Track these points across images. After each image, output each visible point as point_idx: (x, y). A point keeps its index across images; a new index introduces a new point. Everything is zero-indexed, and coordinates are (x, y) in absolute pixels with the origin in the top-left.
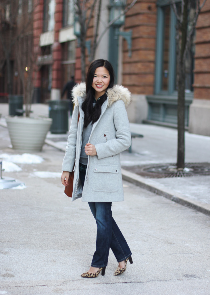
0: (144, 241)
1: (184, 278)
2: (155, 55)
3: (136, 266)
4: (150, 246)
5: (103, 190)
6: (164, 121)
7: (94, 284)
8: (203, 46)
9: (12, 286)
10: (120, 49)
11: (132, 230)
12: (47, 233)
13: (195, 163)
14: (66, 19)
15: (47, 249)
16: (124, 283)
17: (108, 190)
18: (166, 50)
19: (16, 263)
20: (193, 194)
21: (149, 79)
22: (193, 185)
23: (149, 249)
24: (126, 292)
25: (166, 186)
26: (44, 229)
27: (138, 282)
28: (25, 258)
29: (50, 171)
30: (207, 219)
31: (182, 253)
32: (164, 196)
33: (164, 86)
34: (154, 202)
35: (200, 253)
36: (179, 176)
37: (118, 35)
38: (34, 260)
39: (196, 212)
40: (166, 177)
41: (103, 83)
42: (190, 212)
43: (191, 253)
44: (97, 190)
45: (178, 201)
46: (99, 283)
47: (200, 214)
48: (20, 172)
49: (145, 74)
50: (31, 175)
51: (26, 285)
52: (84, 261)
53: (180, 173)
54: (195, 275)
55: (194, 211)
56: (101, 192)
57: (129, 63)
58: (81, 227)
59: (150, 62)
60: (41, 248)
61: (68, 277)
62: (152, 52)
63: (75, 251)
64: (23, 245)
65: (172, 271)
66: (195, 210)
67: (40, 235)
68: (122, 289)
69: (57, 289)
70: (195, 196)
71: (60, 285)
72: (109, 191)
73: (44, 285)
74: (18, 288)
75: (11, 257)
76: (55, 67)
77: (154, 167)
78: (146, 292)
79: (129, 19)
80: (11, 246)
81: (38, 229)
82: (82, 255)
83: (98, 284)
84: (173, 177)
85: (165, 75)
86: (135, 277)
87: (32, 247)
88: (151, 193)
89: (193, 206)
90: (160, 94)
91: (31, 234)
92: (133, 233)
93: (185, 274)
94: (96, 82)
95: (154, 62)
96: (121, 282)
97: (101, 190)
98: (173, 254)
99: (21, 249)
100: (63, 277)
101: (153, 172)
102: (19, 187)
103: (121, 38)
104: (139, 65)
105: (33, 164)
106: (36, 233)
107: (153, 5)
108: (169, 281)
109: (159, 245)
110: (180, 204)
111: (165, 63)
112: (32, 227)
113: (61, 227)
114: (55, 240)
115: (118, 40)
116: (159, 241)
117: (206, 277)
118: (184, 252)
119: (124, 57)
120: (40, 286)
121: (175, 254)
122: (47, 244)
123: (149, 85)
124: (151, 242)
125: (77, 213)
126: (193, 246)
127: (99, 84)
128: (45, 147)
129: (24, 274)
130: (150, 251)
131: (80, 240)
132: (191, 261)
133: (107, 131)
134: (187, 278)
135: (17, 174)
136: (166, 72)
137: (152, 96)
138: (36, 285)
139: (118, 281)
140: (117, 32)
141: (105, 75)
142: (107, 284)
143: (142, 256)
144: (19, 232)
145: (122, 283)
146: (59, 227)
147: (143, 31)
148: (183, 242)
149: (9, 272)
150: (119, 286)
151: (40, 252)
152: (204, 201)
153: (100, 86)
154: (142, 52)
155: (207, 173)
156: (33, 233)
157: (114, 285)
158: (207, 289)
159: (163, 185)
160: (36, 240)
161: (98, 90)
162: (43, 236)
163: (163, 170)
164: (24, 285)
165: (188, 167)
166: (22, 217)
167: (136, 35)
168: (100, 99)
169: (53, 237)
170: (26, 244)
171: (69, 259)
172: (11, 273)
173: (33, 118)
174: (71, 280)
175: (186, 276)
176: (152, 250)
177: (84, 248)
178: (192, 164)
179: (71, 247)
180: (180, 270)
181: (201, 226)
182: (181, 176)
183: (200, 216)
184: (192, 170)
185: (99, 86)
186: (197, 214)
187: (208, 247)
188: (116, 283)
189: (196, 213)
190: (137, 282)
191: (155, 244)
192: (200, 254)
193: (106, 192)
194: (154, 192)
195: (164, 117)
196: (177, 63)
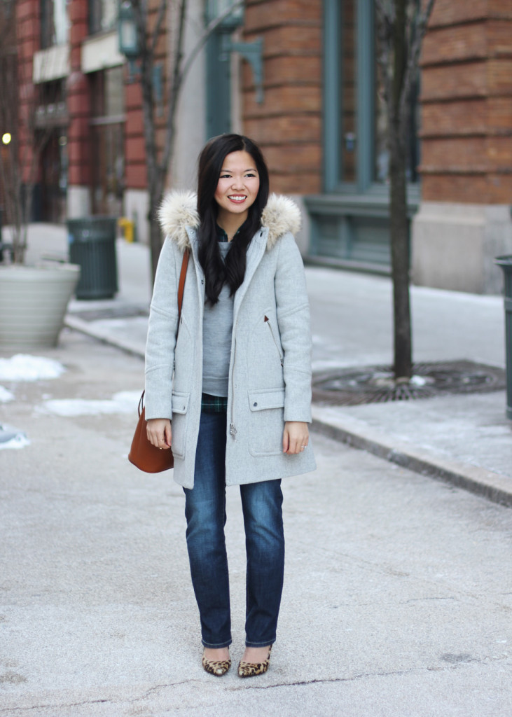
0: (334, 570)
1: (443, 664)
2: (322, 95)
3: (322, 639)
4: (351, 584)
6: (349, 258)
7: (226, 689)
8: (441, 72)
9: (25, 706)
10: (235, 84)
11: (301, 542)
12: (96, 562)
13: (437, 364)
14: (96, 15)
15: (99, 605)
16: (299, 684)
18: (347, 83)
19: (27, 645)
20: (440, 444)
21: (310, 155)
22: (438, 420)
23: (348, 592)
24: (305, 708)
25: (371, 425)
26: (86, 551)
27: (332, 680)
28: (47, 629)
29: (84, 397)
30: (481, 506)
31: (431, 598)
32: (369, 451)
33: (348, 172)
34: (345, 468)
35: (473, 596)
36: (400, 398)
37: (229, 51)
38: (70, 633)
39: (451, 488)
40: (369, 401)
41: (246, 190)
42: (436, 489)
43: (452, 598)
44: (262, 454)
45: (407, 462)
46: (236, 686)
47: (463, 494)
48: (9, 403)
49: (300, 143)
50: (38, 410)
51: (59, 702)
52: (194, 632)
53: (402, 391)
54: (468, 656)
55: (445, 487)
56: (270, 456)
57: (259, 118)
58: (176, 542)
59: (311, 113)
60: (84, 602)
61: (160, 675)
62: (314, 90)
63: (169, 606)
64: (39, 595)
65: (412, 646)
66: (447, 485)
67: (77, 567)
68: (296, 700)
69: (136, 710)
70: (446, 448)
71: (143, 698)
73: (103, 698)
74: (39, 712)
75: (13, 628)
76: (75, 131)
77: (337, 378)
78: (355, 706)
79: (254, 12)
80: (9, 600)
81: (72, 552)
82: (188, 615)
83: (234, 690)
84: (386, 400)
85: (349, 146)
86: (322, 667)
87: (62, 600)
88: (337, 445)
89: (442, 473)
90: (336, 192)
91: (56, 567)
92: (304, 552)
93: (444, 652)
95: (320, 114)
96: (292, 682)
98: (408, 602)
99: (36, 605)
100: (147, 676)
101: (335, 390)
102: (13, 444)
103: (235, 59)
104: (284, 123)
105: (39, 380)
106: (68, 562)
108: (406, 672)
109: (371, 581)
110: (411, 469)
111: (347, 115)
112: (55, 546)
113: (126, 543)
114: (117, 577)
115: (228, 63)
116: (371, 570)
117: (495, 659)
118: (435, 596)
119: (245, 104)
120: (93, 702)
121: (412, 603)
122: (97, 590)
123: (310, 172)
124: (352, 574)
125: (163, 504)
126: (455, 579)
127: (237, 193)
128: (65, 336)
129: (51, 672)
130: (351, 596)
131: (177, 575)
132: (455, 618)
133: (268, 309)
134: (450, 665)
135: (4, 407)
136: (350, 137)
137: (317, 198)
138: (82, 701)
139: (284, 680)
140: (225, 45)
141: (250, 170)
142: (258, 690)
143: (334, 610)
144: (25, 561)
145: (294, 684)
146: (122, 544)
147: (291, 39)
148: (430, 569)
149: (13, 669)
150: (287, 692)
151: (82, 612)
152: (470, 460)
154: (289, 91)
155: (469, 388)
156: (59, 562)
157: (275, 691)
158: (501, 690)
159: (364, 423)
160: (69, 580)
161: (234, 208)
162: (84, 570)
163: (361, 383)
164: (53, 703)
165: (422, 375)
166: (29, 522)
167: (273, 50)
169: (111, 570)
170: (47, 593)
171: (155, 628)
172: (18, 672)
173: (32, 266)
174: (168, 683)
175: (447, 658)
176: (357, 594)
177: (189, 596)
178: (430, 364)
179: (157, 596)
180: (431, 643)
181: (467, 525)
182: (407, 398)
183: (462, 500)
184: (431, 380)
185: (236, 198)
186: (455, 495)
187: (492, 581)
188: (277, 685)
189: (451, 491)
190: (329, 680)
191: (362, 579)
192: (474, 599)
194: (345, 441)
195: (350, 247)
196: (375, 113)
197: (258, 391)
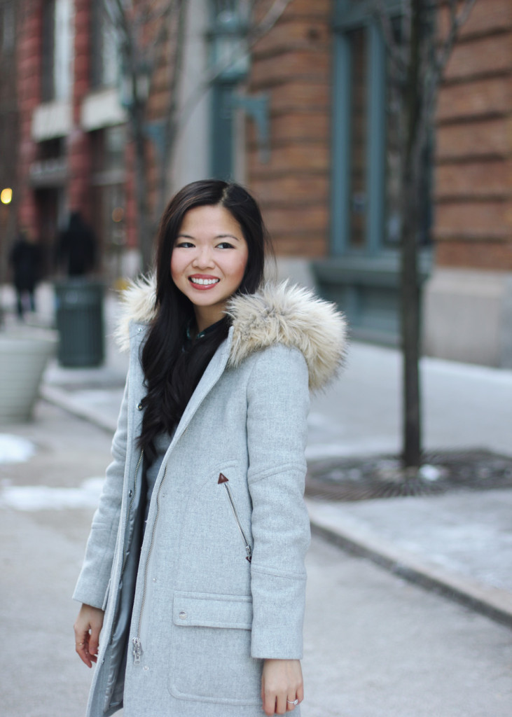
5: (212, 696)
14: (98, 71)
17: (235, 698)
18: (357, 141)
21: (316, 217)
22: (451, 524)
29: (49, 485)
33: (356, 235)
37: (232, 108)
41: (217, 269)
44: (190, 696)
49: (306, 205)
56: (207, 702)
57: (265, 179)
59: (318, 173)
72: (237, 700)
79: (262, 66)
84: (390, 496)
89: (455, 594)
94: (190, 267)
95: (328, 173)
97: (204, 695)
101: (335, 483)
105: (3, 464)
107: (321, 28)
110: (420, 586)
111: (357, 176)
119: (250, 165)
127: (202, 273)
128: (41, 410)
133: (230, 463)
137: (323, 262)
141: (225, 236)
147: (299, 94)
152: (490, 578)
153: (206, 282)
154: (296, 151)
161: (197, 298)
163: (364, 474)
168: (203, 337)
183: (481, 630)
185: (200, 281)
193: (227, 704)
196: (386, 172)
197: (194, 594)
